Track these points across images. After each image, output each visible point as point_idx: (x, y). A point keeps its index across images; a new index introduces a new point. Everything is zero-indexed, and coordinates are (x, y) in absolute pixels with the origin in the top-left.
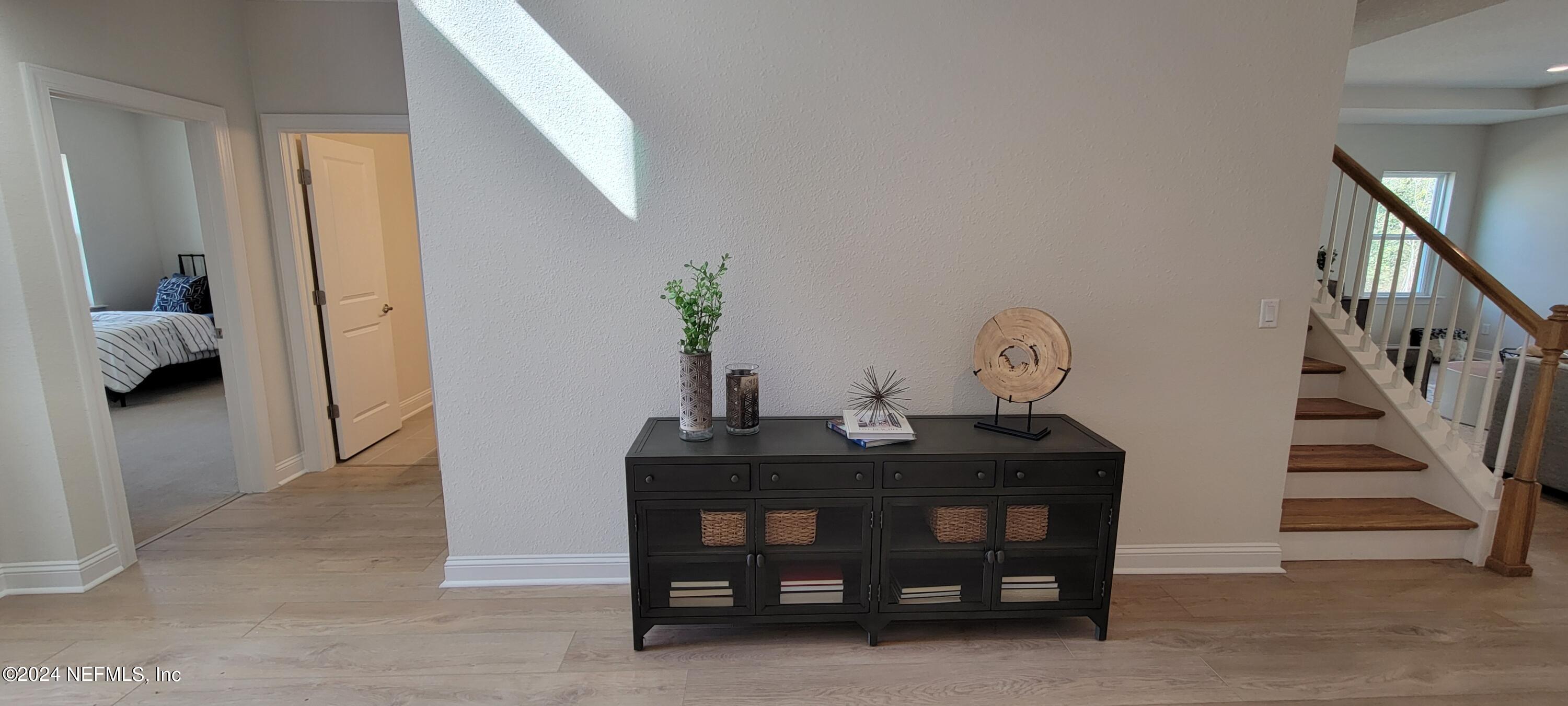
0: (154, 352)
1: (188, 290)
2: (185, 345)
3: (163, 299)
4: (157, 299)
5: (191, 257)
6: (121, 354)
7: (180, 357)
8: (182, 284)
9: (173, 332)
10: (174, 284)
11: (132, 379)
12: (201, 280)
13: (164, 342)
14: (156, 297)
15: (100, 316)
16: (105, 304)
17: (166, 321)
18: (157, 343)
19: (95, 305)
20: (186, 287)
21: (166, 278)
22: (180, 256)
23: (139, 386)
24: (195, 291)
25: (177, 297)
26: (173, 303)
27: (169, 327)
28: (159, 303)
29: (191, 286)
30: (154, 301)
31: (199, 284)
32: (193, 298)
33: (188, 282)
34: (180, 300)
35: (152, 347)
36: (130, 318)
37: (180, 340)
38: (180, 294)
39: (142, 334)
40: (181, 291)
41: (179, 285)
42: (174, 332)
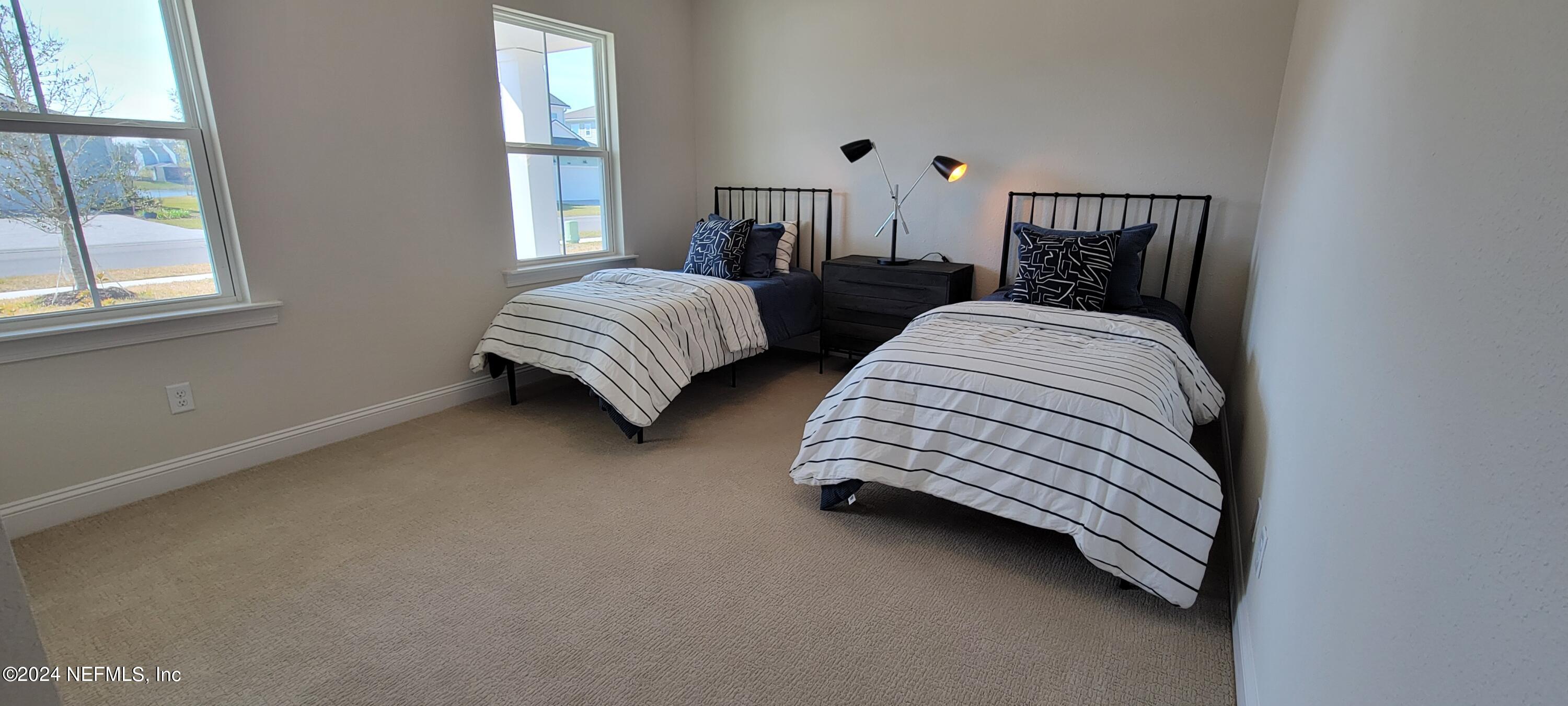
0: (686, 352)
1: (727, 240)
2: (723, 337)
3: (697, 253)
4: (690, 252)
5: (728, 191)
6: (644, 355)
7: (715, 359)
8: (719, 231)
9: (710, 314)
10: (711, 229)
11: (655, 400)
12: (742, 227)
13: (699, 333)
14: (689, 249)
15: (626, 277)
16: (635, 254)
17: (704, 294)
18: (691, 335)
19: (625, 255)
20: (725, 237)
21: (702, 220)
22: (717, 189)
23: (662, 414)
24: (736, 244)
25: (714, 252)
26: (709, 260)
27: (707, 307)
28: (692, 261)
29: (731, 235)
30: (687, 257)
31: (741, 233)
32: (732, 255)
33: (728, 228)
34: (717, 255)
35: (684, 343)
36: (661, 283)
37: (717, 327)
38: (718, 247)
39: (674, 319)
40: (720, 241)
41: (718, 231)
42: (712, 315)
